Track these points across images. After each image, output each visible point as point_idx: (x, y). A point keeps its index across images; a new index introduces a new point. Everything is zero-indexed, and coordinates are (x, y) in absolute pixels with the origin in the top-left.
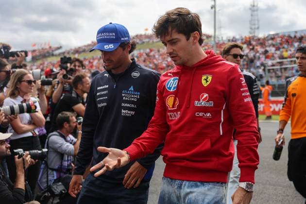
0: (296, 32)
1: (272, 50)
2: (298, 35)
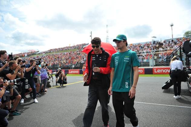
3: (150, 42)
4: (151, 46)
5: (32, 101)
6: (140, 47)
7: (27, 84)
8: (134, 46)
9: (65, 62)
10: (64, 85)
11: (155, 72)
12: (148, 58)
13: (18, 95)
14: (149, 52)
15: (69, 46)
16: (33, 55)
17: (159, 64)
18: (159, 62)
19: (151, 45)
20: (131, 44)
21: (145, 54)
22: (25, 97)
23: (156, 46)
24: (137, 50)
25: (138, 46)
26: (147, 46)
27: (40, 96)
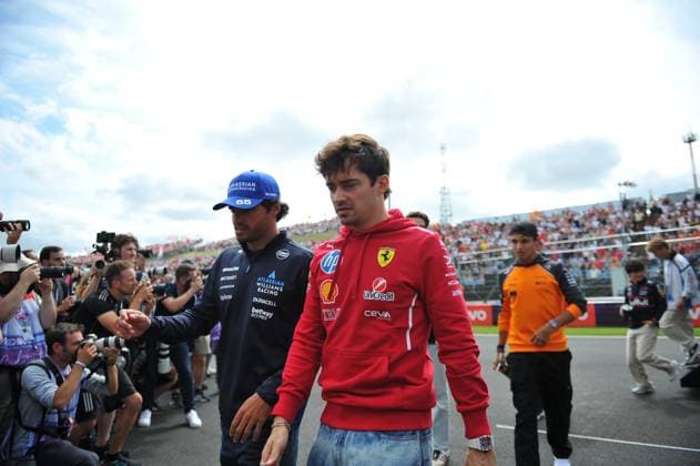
0: (497, 218)
1: (466, 241)
2: (499, 222)
3: (610, 205)
4: (612, 217)
5: (178, 419)
6: (570, 221)
7: (165, 357)
8: (545, 218)
12: (607, 265)
13: (133, 393)
14: (610, 242)
15: (305, 222)
16: (181, 252)
19: (615, 213)
20: (537, 213)
21: (594, 248)
22: (156, 406)
23: (634, 218)
24: (562, 233)
25: (562, 220)
26: (599, 220)
27: (208, 400)
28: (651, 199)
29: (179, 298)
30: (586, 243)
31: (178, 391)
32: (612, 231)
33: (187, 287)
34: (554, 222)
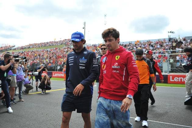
3: (164, 40)
4: (165, 44)
5: (5, 109)
6: (149, 45)
8: (141, 43)
9: (48, 62)
10: (47, 91)
11: (171, 80)
12: (161, 61)
14: (163, 53)
15: (53, 41)
16: (7, 50)
17: (175, 70)
18: (177, 68)
20: (138, 41)
21: (157, 55)
23: (173, 45)
24: (146, 49)
25: (147, 44)
26: (160, 45)
27: (16, 104)
28: (179, 38)
29: (5, 66)
30: (155, 53)
31: (5, 100)
32: (164, 49)
33: (8, 62)
34: (144, 45)
